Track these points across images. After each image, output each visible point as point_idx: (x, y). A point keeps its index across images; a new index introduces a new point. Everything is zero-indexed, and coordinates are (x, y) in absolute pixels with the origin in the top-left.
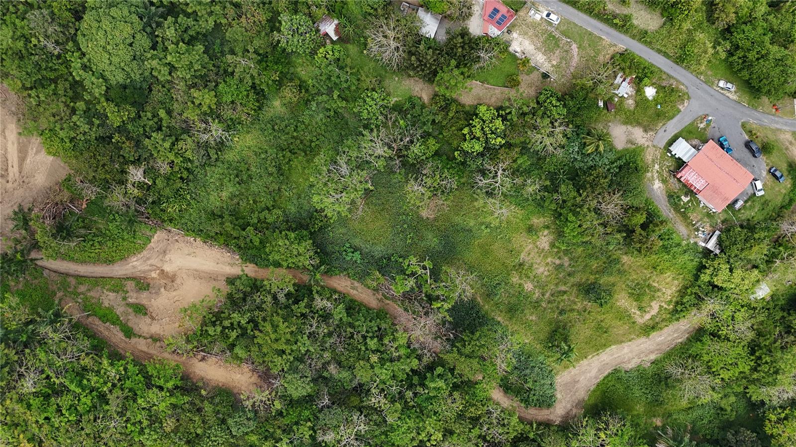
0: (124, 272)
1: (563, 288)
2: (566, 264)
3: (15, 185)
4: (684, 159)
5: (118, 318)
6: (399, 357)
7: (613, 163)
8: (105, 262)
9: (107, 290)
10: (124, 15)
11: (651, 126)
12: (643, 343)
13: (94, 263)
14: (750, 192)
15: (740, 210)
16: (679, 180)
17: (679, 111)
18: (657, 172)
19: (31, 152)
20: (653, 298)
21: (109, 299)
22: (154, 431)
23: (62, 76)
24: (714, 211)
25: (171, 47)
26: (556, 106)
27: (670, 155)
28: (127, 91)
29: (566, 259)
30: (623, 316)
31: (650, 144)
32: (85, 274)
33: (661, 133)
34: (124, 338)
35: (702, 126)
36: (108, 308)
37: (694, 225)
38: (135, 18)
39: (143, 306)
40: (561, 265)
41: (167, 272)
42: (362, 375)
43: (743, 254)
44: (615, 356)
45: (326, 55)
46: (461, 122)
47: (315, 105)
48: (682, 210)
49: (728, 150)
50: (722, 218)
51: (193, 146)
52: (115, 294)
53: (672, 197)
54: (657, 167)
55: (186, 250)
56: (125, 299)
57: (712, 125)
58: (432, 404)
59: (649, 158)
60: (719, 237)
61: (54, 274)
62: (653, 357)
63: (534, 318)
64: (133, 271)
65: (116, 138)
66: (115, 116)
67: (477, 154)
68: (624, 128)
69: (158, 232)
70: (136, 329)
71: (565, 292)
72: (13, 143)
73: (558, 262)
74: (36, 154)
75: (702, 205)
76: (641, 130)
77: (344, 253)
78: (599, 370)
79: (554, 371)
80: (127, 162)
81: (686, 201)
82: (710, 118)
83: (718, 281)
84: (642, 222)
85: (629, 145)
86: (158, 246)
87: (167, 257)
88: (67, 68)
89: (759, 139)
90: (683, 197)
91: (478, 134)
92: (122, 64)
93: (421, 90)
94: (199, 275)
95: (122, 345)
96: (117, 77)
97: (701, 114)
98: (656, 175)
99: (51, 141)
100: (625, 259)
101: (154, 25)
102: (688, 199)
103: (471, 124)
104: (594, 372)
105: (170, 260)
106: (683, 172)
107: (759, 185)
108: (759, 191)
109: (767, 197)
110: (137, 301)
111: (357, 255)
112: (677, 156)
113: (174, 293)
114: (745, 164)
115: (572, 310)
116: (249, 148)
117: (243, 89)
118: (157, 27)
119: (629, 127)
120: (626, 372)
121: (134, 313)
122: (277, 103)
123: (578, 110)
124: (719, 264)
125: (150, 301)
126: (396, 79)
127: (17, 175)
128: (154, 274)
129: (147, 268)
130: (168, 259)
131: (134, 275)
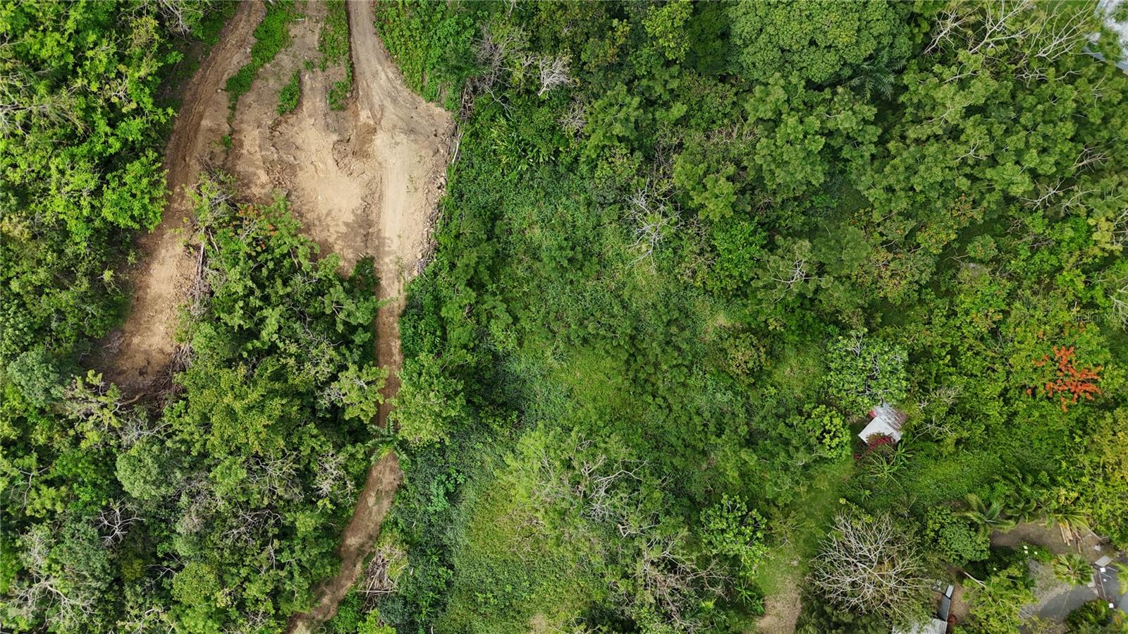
0: (362, 57)
5: (268, 59)
8: (379, 20)
9: (324, 30)
10: (872, 24)
21: (307, 35)
25: (814, 122)
28: (718, 43)
34: (226, 77)
36: (285, 36)
38: (868, 47)
39: (299, 104)
41: (372, 141)
45: (829, 432)
47: (726, 398)
51: (620, 181)
52: (317, 45)
55: (419, 172)
64: (368, 74)
65: (622, 28)
69: (450, 114)
70: (247, 99)
80: (576, 50)
86: (422, 117)
87: (401, 137)
92: (770, 29)
93: (777, 615)
94: (372, 199)
95: (211, 77)
96: (743, 20)
101: (855, 82)
105: (397, 144)
110: (307, 88)
111: (440, 503)
113: (331, 162)
116: (629, 275)
117: (743, 269)
118: (852, 89)
121: (281, 88)
122: (723, 320)
125: (310, 116)
126: (795, 563)
128: (364, 115)
129: (376, 100)
130: (398, 139)
131: (359, 77)
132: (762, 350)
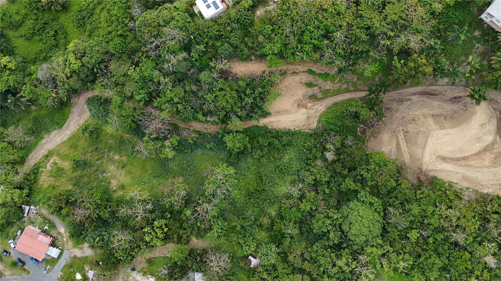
0: (326, 101)
1: (99, 162)
2: (100, 175)
3: (398, 130)
4: (51, 248)
5: (319, 77)
6: (165, 104)
7: (86, 235)
8: (337, 103)
9: (331, 89)
10: (358, 238)
11: (73, 259)
12: (51, 146)
13: (343, 101)
14: (16, 241)
15: (18, 230)
16: (51, 236)
17: (61, 271)
18: (64, 237)
19: (394, 150)
20: (51, 171)
21: (328, 85)
22: (267, 33)
23: (387, 196)
24: (30, 226)
25: (330, 228)
26: (120, 256)
27: (60, 247)
28: (346, 199)
29: (101, 178)
30: (64, 157)
31: (71, 250)
32: (346, 94)
33: (67, 257)
34: (312, 68)
35: (48, 267)
36: (326, 80)
37: (39, 215)
38: (352, 239)
39: (309, 87)
40: (102, 173)
41: (303, 108)
42: (179, 90)
43: (8, 209)
44: (63, 135)
45: (249, 247)
46: (171, 233)
47: (252, 218)
48: (46, 221)
49: (32, 258)
50: (25, 223)
51: (305, 179)
52: (326, 89)
53: (53, 226)
54: (65, 240)
55: (297, 123)
56: (320, 88)
57: (43, 269)
58: (140, 86)
59: (70, 243)
60: (24, 213)
61: (362, 89)
62: (44, 141)
63: (110, 141)
64: (321, 103)
65: (345, 172)
66: (349, 184)
67: (156, 219)
68: (87, 255)
69: (315, 127)
70: (307, 74)
71: (97, 160)
72: (405, 152)
73: (105, 175)
74: (391, 150)
75: (37, 227)
76: (77, 256)
77: (216, 146)
78: (69, 125)
79: (92, 117)
80: (338, 160)
81: (46, 226)
82: (45, 272)
83: (17, 191)
84: (63, 210)
85: (81, 246)
86: (312, 120)
87: (306, 116)
88: (385, 201)
89: (19, 268)
90: (47, 228)
91: (157, 230)
92: (352, 212)
93: (198, 243)
94: (286, 112)
95: (311, 65)
96: (354, 204)
97: (51, 273)
98: (64, 235)
99: (380, 160)
100: (70, 187)
101: (343, 237)
102: (45, 228)
103: (164, 234)
104: (72, 123)
105: (304, 115)
106: (50, 241)
107: (12, 245)
108: (11, 243)
109: (7, 240)
110: (313, 88)
111: (208, 146)
112: (55, 248)
113: (295, 99)
114: (22, 254)
115: (92, 151)
116: (281, 185)
117: (288, 216)
118: (341, 236)
119: (84, 256)
120: (55, 129)
121: (312, 82)
122: (274, 214)
123: (109, 257)
124: (19, 200)
125: (306, 91)
127: (399, 135)
128: (310, 105)
129: (315, 107)
130: (305, 115)
131: (320, 101)
132: (268, 226)
